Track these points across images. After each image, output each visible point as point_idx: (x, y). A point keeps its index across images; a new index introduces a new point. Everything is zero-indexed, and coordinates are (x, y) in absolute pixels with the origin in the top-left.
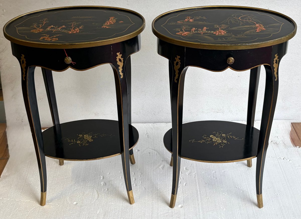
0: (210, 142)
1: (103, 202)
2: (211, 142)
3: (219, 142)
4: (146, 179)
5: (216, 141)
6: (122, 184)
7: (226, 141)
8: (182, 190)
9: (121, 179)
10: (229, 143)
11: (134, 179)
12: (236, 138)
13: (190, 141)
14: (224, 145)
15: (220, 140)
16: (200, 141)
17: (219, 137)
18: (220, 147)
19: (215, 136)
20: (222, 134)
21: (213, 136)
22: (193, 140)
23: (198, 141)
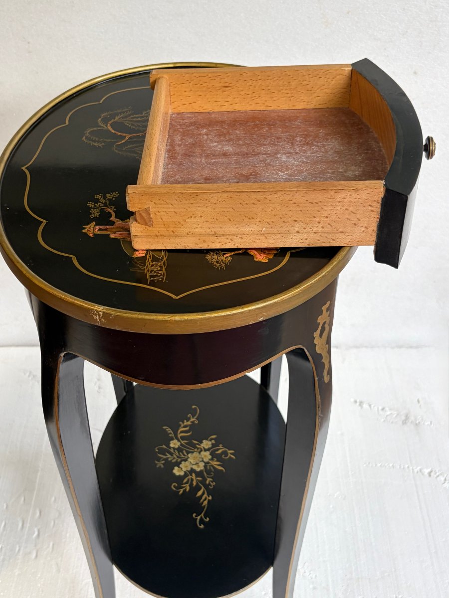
0: (208, 477)
2: (209, 474)
3: (210, 457)
5: (202, 465)
7: (204, 441)
10: (214, 437)
12: (192, 420)
13: (202, 526)
14: (222, 447)
15: (200, 453)
16: (202, 501)
17: (186, 454)
18: (232, 456)
19: (178, 464)
20: (170, 448)
21: (179, 467)
22: (199, 518)
23: (204, 504)
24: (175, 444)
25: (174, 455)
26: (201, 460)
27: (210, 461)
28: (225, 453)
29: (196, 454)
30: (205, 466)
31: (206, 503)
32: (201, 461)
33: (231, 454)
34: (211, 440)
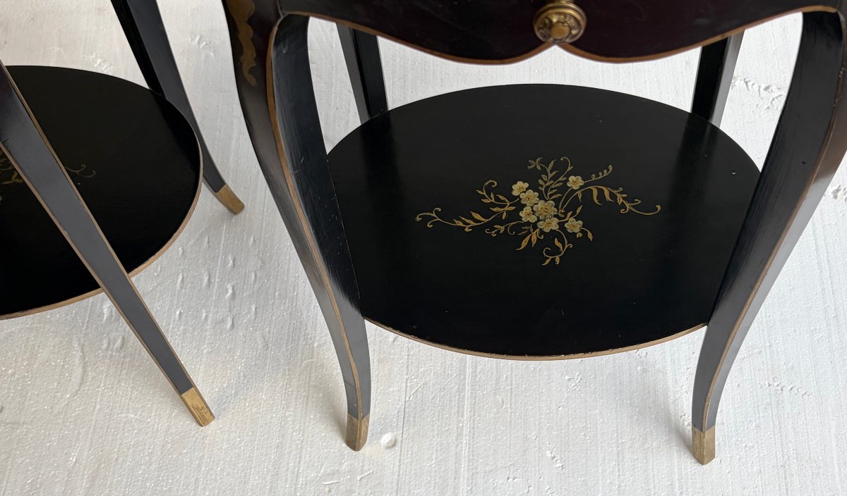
0: (506, 228)
1: (98, 407)
2: (512, 229)
3: (547, 230)
4: (275, 293)
5: (533, 219)
6: (180, 313)
7: (581, 222)
8: (405, 354)
9: (182, 288)
10: (590, 236)
11: (230, 291)
12: (628, 205)
13: (418, 219)
14: (566, 247)
15: (555, 216)
16: (463, 219)
17: (553, 197)
18: (547, 262)
19: (534, 187)
20: (568, 176)
21: (527, 189)
22: (434, 215)
23: (456, 222)
24: (575, 182)
25: (552, 182)
26: (541, 218)
27: (538, 230)
28: (556, 251)
29: (554, 211)
30: (528, 223)
31: (461, 224)
32: (538, 218)
33: (553, 260)
34: (581, 231)
